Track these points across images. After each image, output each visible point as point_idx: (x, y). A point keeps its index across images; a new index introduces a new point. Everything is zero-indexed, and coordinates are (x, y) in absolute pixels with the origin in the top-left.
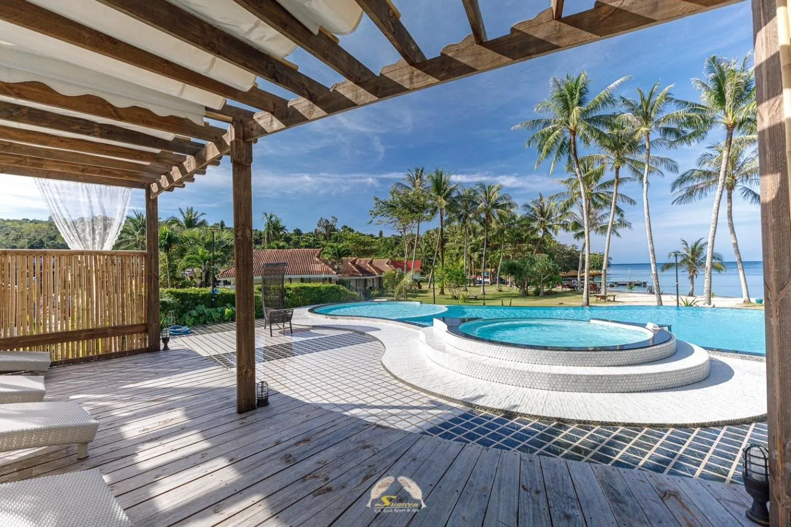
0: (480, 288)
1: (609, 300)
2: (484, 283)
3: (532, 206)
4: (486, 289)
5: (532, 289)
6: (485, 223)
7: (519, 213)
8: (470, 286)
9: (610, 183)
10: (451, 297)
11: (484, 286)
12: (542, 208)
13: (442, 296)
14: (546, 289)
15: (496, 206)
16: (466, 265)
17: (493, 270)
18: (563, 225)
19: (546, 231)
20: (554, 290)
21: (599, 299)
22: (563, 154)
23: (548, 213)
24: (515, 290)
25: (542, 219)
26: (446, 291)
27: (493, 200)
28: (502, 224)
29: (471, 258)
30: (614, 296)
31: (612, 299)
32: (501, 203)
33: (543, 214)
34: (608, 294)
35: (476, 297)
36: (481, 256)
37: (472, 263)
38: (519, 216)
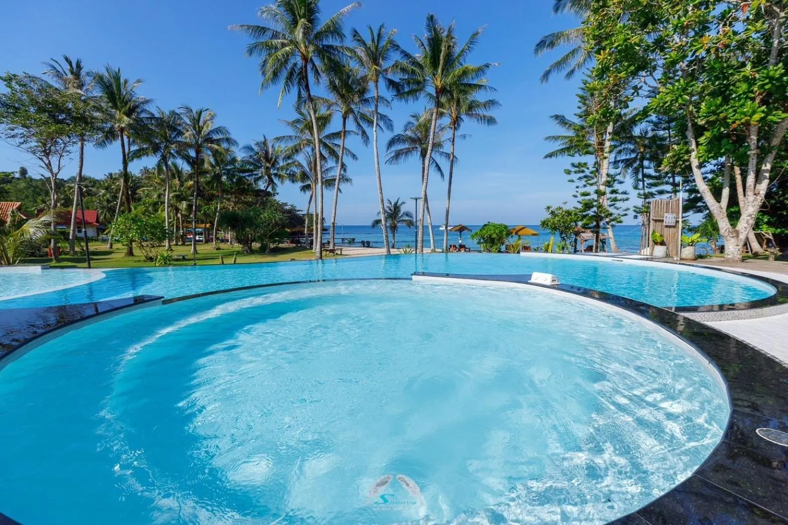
0: (190, 247)
1: (337, 254)
2: (196, 241)
3: (256, 148)
4: (199, 248)
5: (256, 245)
6: (196, 163)
7: (240, 155)
8: (177, 245)
9: (337, 135)
10: (144, 258)
11: (195, 244)
12: (267, 153)
13: (131, 258)
14: (272, 246)
15: (209, 140)
16: (169, 218)
17: (208, 225)
18: (290, 174)
19: (271, 181)
20: (281, 245)
21: (328, 252)
22: (293, 85)
23: (273, 159)
24: (237, 247)
25: (268, 165)
26: (136, 251)
27: (205, 130)
28: (218, 168)
29: (177, 210)
30: (341, 249)
31: (339, 252)
32: (215, 137)
33: (268, 160)
34: (336, 248)
35: (184, 257)
36: (190, 207)
37: (179, 215)
38: (239, 159)
